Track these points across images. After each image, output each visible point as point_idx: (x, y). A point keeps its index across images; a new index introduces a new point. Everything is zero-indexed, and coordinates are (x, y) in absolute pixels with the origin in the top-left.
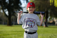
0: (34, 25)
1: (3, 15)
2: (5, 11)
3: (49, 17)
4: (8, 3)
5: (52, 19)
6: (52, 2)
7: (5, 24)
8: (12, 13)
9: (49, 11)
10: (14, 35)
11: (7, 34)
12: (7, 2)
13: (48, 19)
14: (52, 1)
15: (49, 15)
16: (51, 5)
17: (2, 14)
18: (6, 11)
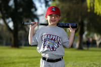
0: (58, 47)
1: (5, 28)
2: (7, 21)
3: (86, 33)
4: (13, 7)
5: (91, 35)
6: (90, 6)
7: (7, 45)
8: (20, 26)
9: (86, 22)
10: (23, 64)
11: (11, 62)
12: (12, 5)
13: (84, 36)
14: (90, 4)
15: (85, 28)
16: (89, 10)
17: (3, 26)
18: (9, 22)
